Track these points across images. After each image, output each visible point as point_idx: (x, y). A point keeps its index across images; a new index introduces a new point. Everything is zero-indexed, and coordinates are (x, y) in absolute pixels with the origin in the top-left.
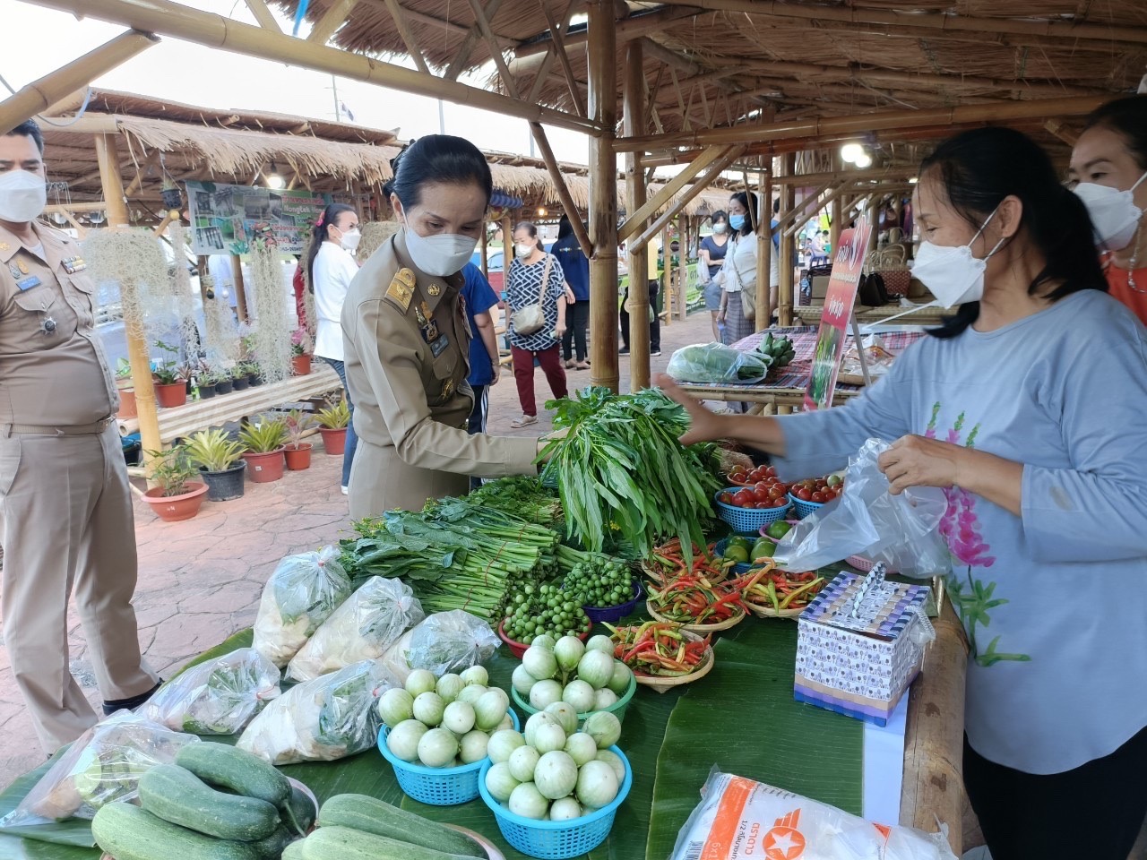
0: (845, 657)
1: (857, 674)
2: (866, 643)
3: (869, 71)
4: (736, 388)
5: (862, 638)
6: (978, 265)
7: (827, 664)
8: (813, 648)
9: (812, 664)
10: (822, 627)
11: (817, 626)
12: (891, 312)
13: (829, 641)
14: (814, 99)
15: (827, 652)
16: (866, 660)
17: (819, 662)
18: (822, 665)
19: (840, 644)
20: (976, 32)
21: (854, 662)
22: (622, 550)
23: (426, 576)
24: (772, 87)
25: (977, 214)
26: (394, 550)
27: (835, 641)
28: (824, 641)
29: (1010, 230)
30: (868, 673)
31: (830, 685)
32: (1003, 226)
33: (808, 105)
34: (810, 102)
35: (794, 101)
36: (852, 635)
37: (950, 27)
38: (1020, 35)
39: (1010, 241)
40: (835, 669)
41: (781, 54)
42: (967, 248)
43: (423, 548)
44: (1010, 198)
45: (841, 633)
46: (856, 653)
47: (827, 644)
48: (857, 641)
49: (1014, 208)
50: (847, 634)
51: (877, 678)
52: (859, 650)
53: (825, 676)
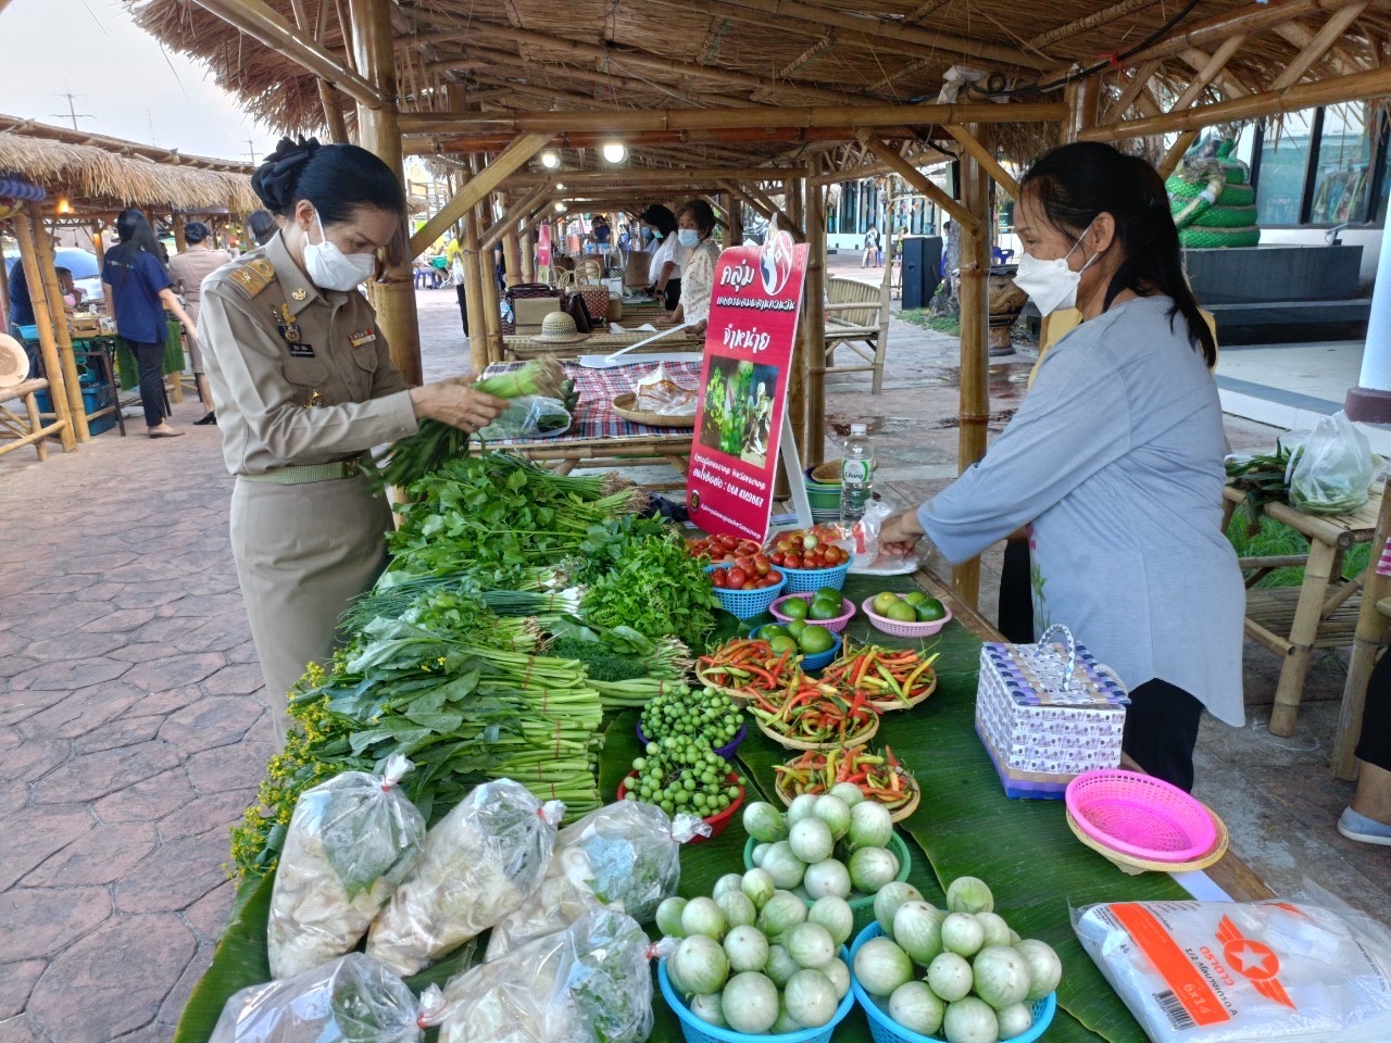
0: (1073, 737)
1: (1086, 752)
2: (1098, 715)
3: (624, 54)
4: (538, 443)
5: (1093, 712)
6: (1073, 278)
7: (1051, 750)
8: (1034, 735)
9: (1033, 753)
10: (1046, 709)
11: (1040, 710)
12: (635, 339)
13: (1054, 723)
14: (507, 80)
15: (1050, 736)
16: (1097, 734)
17: (1041, 750)
18: (1046, 751)
19: (1067, 724)
20: (806, 22)
21: (1083, 740)
22: (653, 670)
23: (474, 764)
24: (481, 59)
25: (1073, 231)
26: (425, 737)
27: (1061, 722)
28: (1047, 725)
29: (1103, 245)
30: (1099, 748)
31: (1056, 772)
32: (1098, 242)
33: (500, 86)
34: (503, 83)
35: (484, 80)
36: (1082, 711)
37: (783, 13)
38: (850, 31)
39: (1104, 254)
40: (1062, 753)
41: (526, 20)
42: (1064, 262)
43: (456, 726)
44: (1104, 215)
45: (1069, 711)
46: (1086, 730)
47: (1051, 727)
48: (1089, 716)
49: (1107, 222)
50: (1076, 711)
51: (1108, 750)
52: (1089, 725)
53: (1049, 764)
